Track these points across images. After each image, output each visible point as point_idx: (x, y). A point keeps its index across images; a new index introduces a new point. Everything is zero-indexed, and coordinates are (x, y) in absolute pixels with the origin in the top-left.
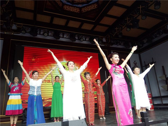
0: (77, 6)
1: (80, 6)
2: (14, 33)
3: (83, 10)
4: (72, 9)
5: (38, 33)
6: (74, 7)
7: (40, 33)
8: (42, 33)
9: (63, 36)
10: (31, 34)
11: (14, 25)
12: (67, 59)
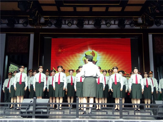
2: (42, 27)
7: (65, 22)
11: (42, 18)
12: (93, 48)
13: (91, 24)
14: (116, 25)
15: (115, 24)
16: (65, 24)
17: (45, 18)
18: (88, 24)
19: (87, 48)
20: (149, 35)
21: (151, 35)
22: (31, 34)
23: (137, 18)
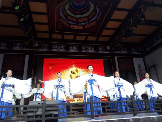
0: (80, 24)
1: (83, 24)
2: (36, 49)
3: (86, 26)
4: (77, 27)
5: (54, 47)
6: (79, 25)
7: (55, 47)
8: (56, 47)
9: (73, 48)
10: (48, 49)
11: (36, 43)
12: (76, 66)
13: (75, 49)
15: (91, 50)
16: (55, 48)
18: (73, 49)
19: (72, 66)
21: (117, 58)
22: (26, 55)
23: (106, 46)
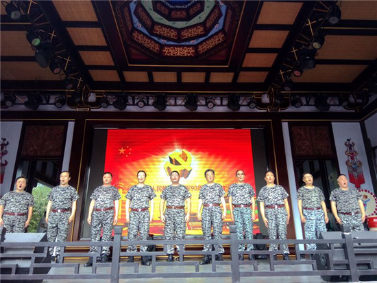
0: (187, 43)
1: (194, 42)
2: (90, 109)
6: (183, 46)
7: (133, 102)
8: (136, 102)
9: (176, 102)
10: (116, 107)
11: (91, 94)
13: (180, 105)
14: (224, 106)
15: (221, 105)
17: (97, 94)
18: (176, 105)
19: (173, 145)
20: (283, 123)
21: (287, 123)
22: (69, 123)
23: (260, 95)
